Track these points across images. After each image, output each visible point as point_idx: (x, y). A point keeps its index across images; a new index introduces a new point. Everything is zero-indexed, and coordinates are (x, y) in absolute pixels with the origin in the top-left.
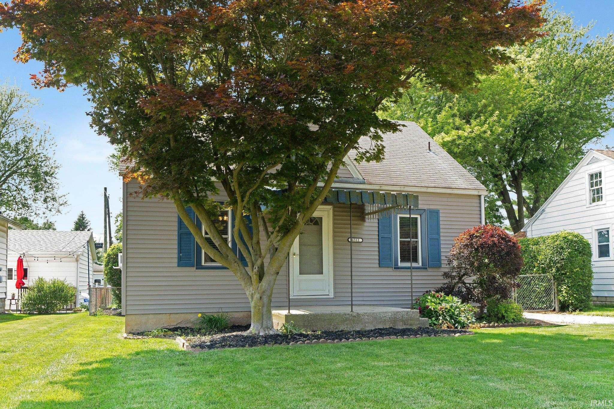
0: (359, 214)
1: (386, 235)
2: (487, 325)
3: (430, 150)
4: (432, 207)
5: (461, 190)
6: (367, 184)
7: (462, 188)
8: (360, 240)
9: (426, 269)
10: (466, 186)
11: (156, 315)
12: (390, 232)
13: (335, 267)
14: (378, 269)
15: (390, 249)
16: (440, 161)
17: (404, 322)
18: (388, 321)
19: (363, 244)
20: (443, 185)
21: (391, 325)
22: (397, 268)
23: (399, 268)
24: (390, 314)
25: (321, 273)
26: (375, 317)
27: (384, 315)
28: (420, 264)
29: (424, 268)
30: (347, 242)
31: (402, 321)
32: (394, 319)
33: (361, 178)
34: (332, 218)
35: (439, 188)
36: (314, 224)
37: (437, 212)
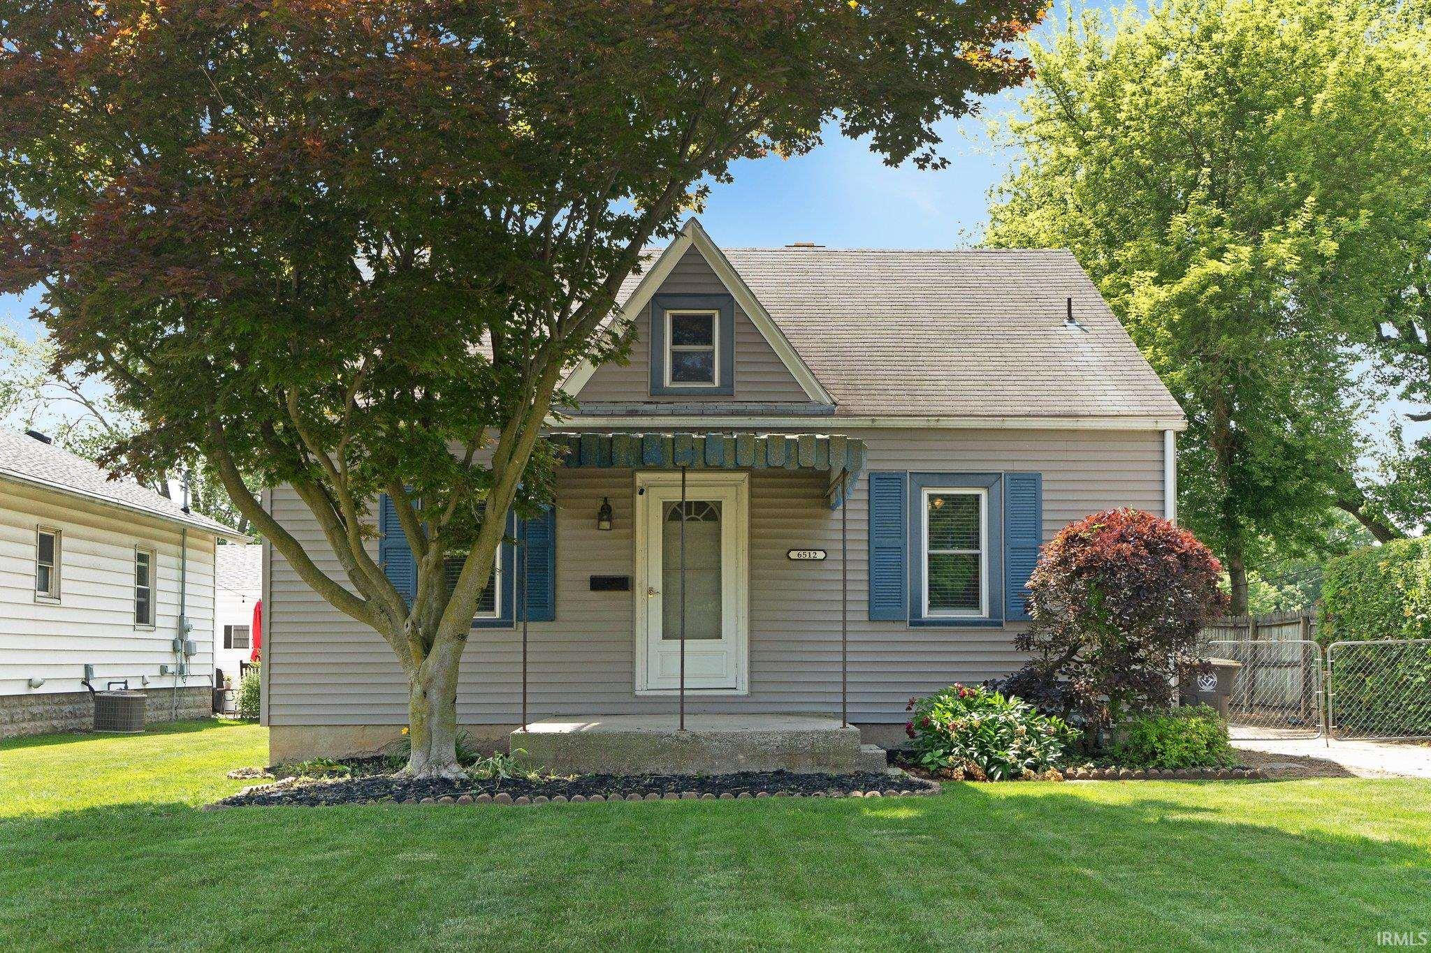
0: (817, 491)
1: (887, 542)
2: (1095, 771)
3: (1071, 319)
4: (1018, 467)
5: (1106, 419)
6: (841, 416)
7: (1111, 413)
8: (820, 555)
9: (1000, 624)
10: (1126, 408)
11: (335, 729)
12: (901, 535)
13: (752, 620)
14: (868, 627)
15: (901, 576)
16: (1084, 347)
17: (819, 759)
18: (773, 755)
19: (827, 565)
20: (1057, 408)
21: (782, 766)
22: (918, 622)
23: (922, 624)
24: (780, 738)
25: (719, 636)
26: (737, 744)
27: (763, 741)
28: (985, 613)
29: (994, 622)
30: (785, 561)
31: (813, 755)
32: (791, 748)
33: (829, 402)
34: (746, 501)
35: (1042, 416)
36: (705, 518)
37: (1034, 480)
